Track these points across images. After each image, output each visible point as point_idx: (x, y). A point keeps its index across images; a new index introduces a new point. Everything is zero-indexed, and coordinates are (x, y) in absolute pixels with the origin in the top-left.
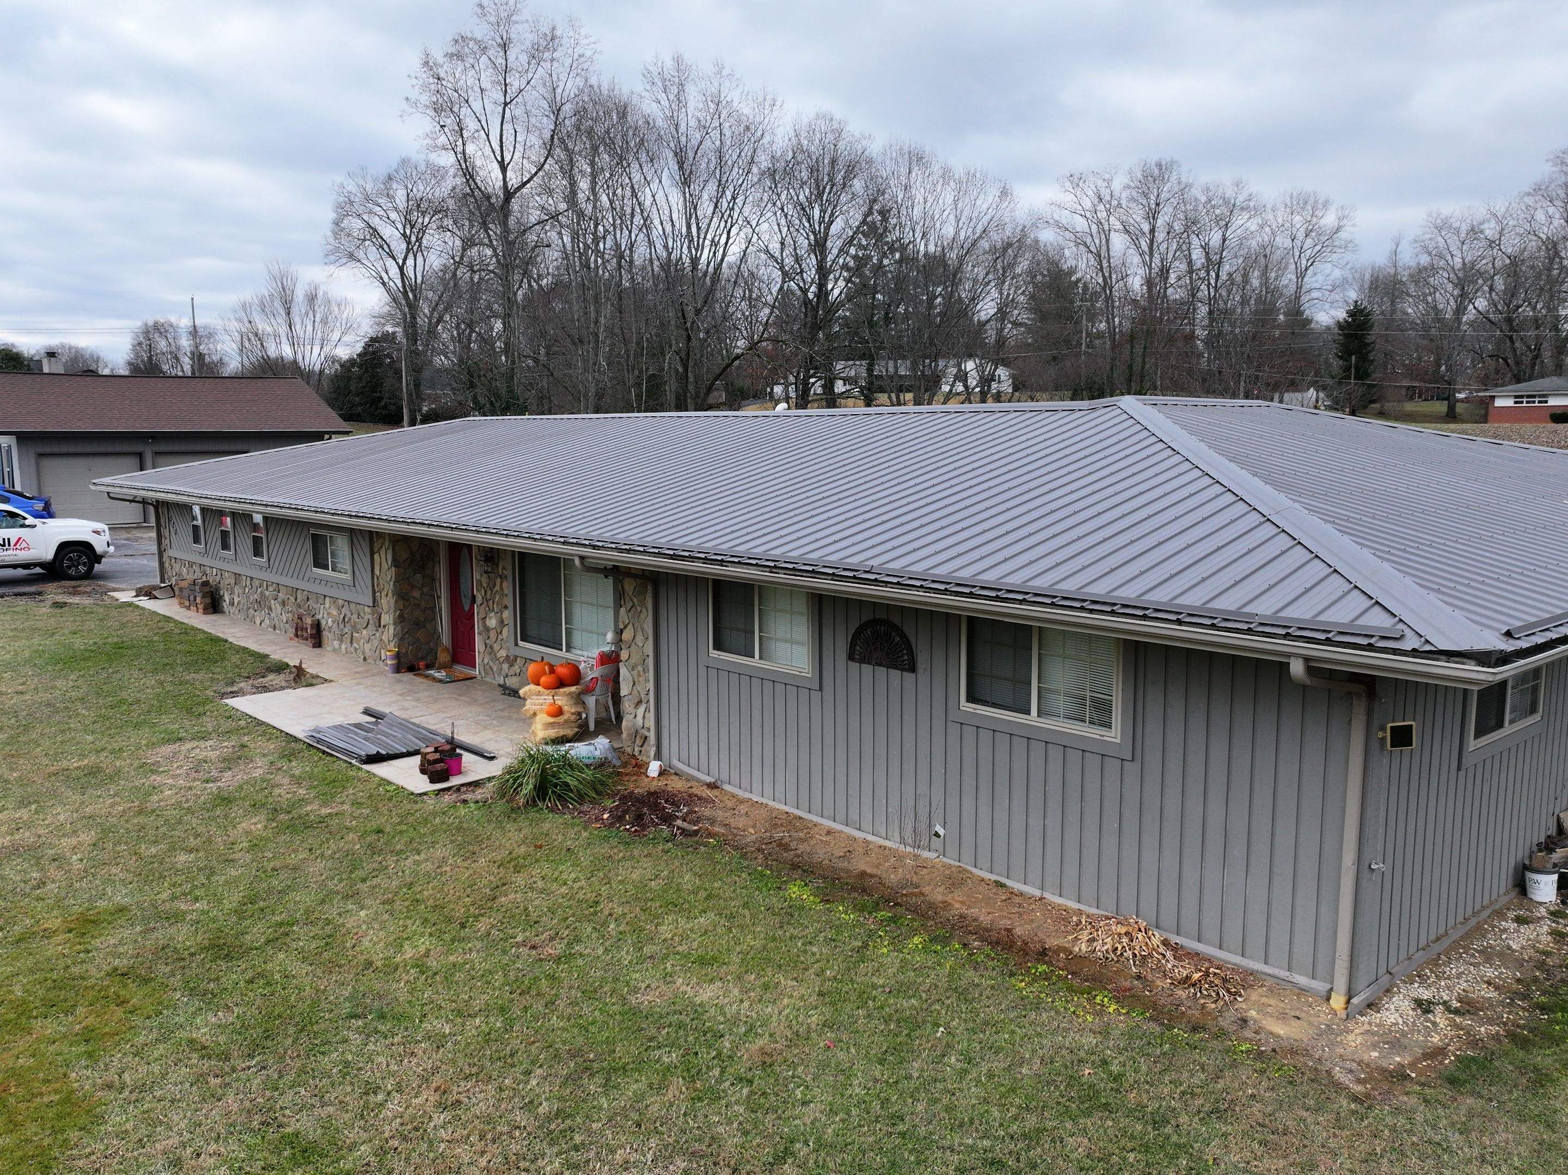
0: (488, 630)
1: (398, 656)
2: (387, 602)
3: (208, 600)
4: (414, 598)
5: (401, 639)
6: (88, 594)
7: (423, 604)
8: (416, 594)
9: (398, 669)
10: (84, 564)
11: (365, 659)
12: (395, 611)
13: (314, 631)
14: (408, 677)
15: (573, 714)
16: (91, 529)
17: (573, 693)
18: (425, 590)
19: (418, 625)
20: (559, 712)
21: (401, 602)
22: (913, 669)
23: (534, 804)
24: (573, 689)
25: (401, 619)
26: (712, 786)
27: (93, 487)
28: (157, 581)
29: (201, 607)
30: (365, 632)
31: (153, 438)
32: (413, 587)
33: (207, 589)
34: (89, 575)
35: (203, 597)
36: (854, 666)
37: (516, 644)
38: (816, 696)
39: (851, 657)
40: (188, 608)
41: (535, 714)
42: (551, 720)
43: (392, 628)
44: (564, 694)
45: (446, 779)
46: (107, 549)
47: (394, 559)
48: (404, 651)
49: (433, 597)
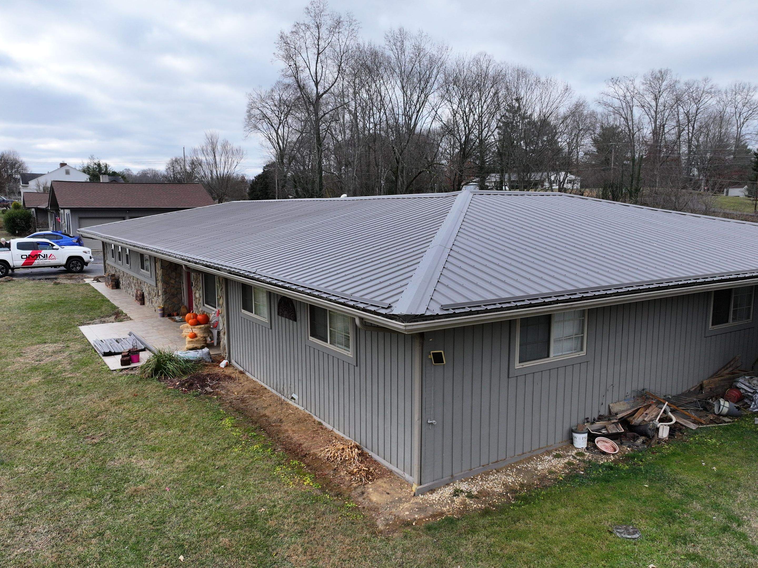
0: (196, 298)
1: (163, 309)
2: (160, 285)
3: (114, 283)
4: (172, 283)
5: (165, 302)
6: (75, 279)
7: (176, 286)
8: (173, 281)
9: (163, 315)
10: (79, 266)
11: (155, 311)
12: (162, 289)
13: (141, 298)
14: (167, 319)
15: (201, 337)
16: (82, 251)
17: (203, 328)
18: (177, 280)
19: (173, 295)
20: (195, 336)
21: (165, 285)
22: (295, 320)
23: (152, 376)
24: (203, 326)
25: (165, 292)
26: (241, 372)
27: (77, 232)
28: (103, 274)
29: (111, 285)
30: (155, 298)
31: (129, 210)
32: (171, 278)
33: (113, 278)
34: (82, 271)
35: (112, 281)
36: (280, 317)
37: (204, 305)
38: (270, 330)
39: (278, 314)
40: (107, 286)
41: (186, 337)
42: (191, 340)
43: (161, 296)
44: (198, 328)
45: (129, 364)
46: (90, 260)
47: (161, 265)
48: (166, 307)
49: (180, 283)
